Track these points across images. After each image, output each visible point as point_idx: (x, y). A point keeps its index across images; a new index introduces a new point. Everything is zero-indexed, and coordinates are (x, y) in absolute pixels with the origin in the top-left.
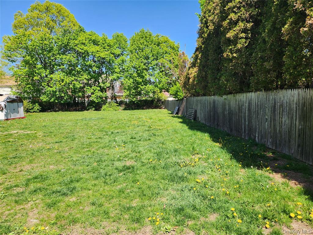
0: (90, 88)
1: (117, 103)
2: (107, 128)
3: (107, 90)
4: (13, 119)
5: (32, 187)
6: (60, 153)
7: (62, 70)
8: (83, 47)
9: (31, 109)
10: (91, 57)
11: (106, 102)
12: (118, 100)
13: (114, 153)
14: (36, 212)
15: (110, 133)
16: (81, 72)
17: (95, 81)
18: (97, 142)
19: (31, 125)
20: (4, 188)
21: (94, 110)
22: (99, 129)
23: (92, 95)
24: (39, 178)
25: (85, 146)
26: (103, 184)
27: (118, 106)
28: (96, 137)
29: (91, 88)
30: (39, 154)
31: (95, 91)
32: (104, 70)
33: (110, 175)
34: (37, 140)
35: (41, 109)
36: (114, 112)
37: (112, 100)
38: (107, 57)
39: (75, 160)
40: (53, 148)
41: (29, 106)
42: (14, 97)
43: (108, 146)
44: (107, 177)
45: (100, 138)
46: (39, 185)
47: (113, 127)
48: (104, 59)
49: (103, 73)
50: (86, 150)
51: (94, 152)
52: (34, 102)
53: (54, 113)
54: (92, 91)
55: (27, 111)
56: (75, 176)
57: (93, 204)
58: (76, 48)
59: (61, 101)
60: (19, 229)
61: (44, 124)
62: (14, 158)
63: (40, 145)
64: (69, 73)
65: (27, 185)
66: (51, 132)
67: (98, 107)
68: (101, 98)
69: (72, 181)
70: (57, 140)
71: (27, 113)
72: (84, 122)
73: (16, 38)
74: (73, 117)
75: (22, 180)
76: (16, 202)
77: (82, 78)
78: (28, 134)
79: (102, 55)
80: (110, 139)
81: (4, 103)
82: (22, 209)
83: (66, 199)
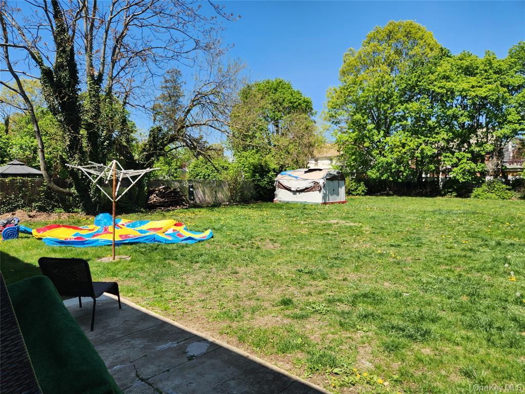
0: (451, 155)
1: (507, 182)
2: (486, 232)
3: (486, 159)
4: (332, 203)
5: (361, 308)
6: (399, 264)
7: (404, 128)
8: (444, 83)
9: (353, 191)
10: (458, 100)
11: (483, 182)
12: (510, 177)
13: (507, 286)
14: (369, 350)
15: (493, 243)
16: (436, 127)
17: (463, 142)
18: (465, 256)
19: (354, 214)
20: (325, 299)
21: (456, 196)
22: (469, 233)
23: (455, 169)
24: (370, 297)
25: (441, 260)
26: (484, 342)
27: (509, 190)
28: (463, 246)
29: (453, 155)
30: (367, 259)
31: (460, 160)
32: (483, 120)
33: (499, 329)
34: (363, 238)
35: (367, 190)
36: (501, 202)
37: (496, 177)
38: (491, 95)
39: (424, 282)
40: (388, 255)
41: (351, 185)
42: (335, 173)
43: (491, 269)
44: (493, 331)
45: (471, 250)
46: (370, 309)
47: (499, 232)
48: (486, 98)
49: (480, 126)
50: (444, 267)
51: (460, 275)
52: (358, 181)
53: (386, 197)
54: (455, 160)
55: (349, 193)
56: (428, 310)
57: (467, 374)
58: (431, 86)
59: (398, 179)
60: (347, 367)
61: (372, 214)
62: (336, 259)
63: (368, 246)
64: (415, 132)
65: (354, 303)
66: (382, 228)
67: (463, 190)
68: (472, 173)
69: (422, 318)
70: (392, 242)
71: (348, 196)
72: (438, 217)
73: (344, 89)
74: (416, 205)
75: (347, 293)
76: (341, 325)
77: (437, 138)
78: (350, 227)
79: (482, 92)
80: (494, 255)
81: (323, 181)
82: (350, 338)
83: (415, 347)
